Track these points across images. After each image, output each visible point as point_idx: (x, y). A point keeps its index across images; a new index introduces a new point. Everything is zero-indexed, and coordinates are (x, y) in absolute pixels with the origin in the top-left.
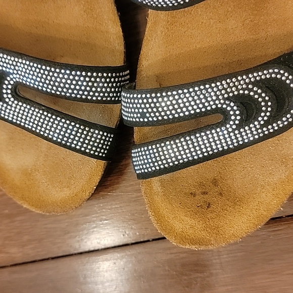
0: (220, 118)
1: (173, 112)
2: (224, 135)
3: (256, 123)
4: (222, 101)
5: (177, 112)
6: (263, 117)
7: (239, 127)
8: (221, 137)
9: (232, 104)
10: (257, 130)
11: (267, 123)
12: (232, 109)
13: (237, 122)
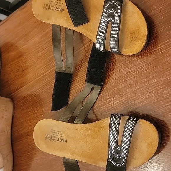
0: (110, 23)
1: (103, 33)
2: (114, 24)
3: (116, 15)
4: (106, 21)
5: (103, 35)
6: (115, 12)
7: (114, 19)
8: (115, 24)
9: (108, 19)
10: (117, 15)
11: (117, 12)
12: (109, 19)
13: (113, 19)
